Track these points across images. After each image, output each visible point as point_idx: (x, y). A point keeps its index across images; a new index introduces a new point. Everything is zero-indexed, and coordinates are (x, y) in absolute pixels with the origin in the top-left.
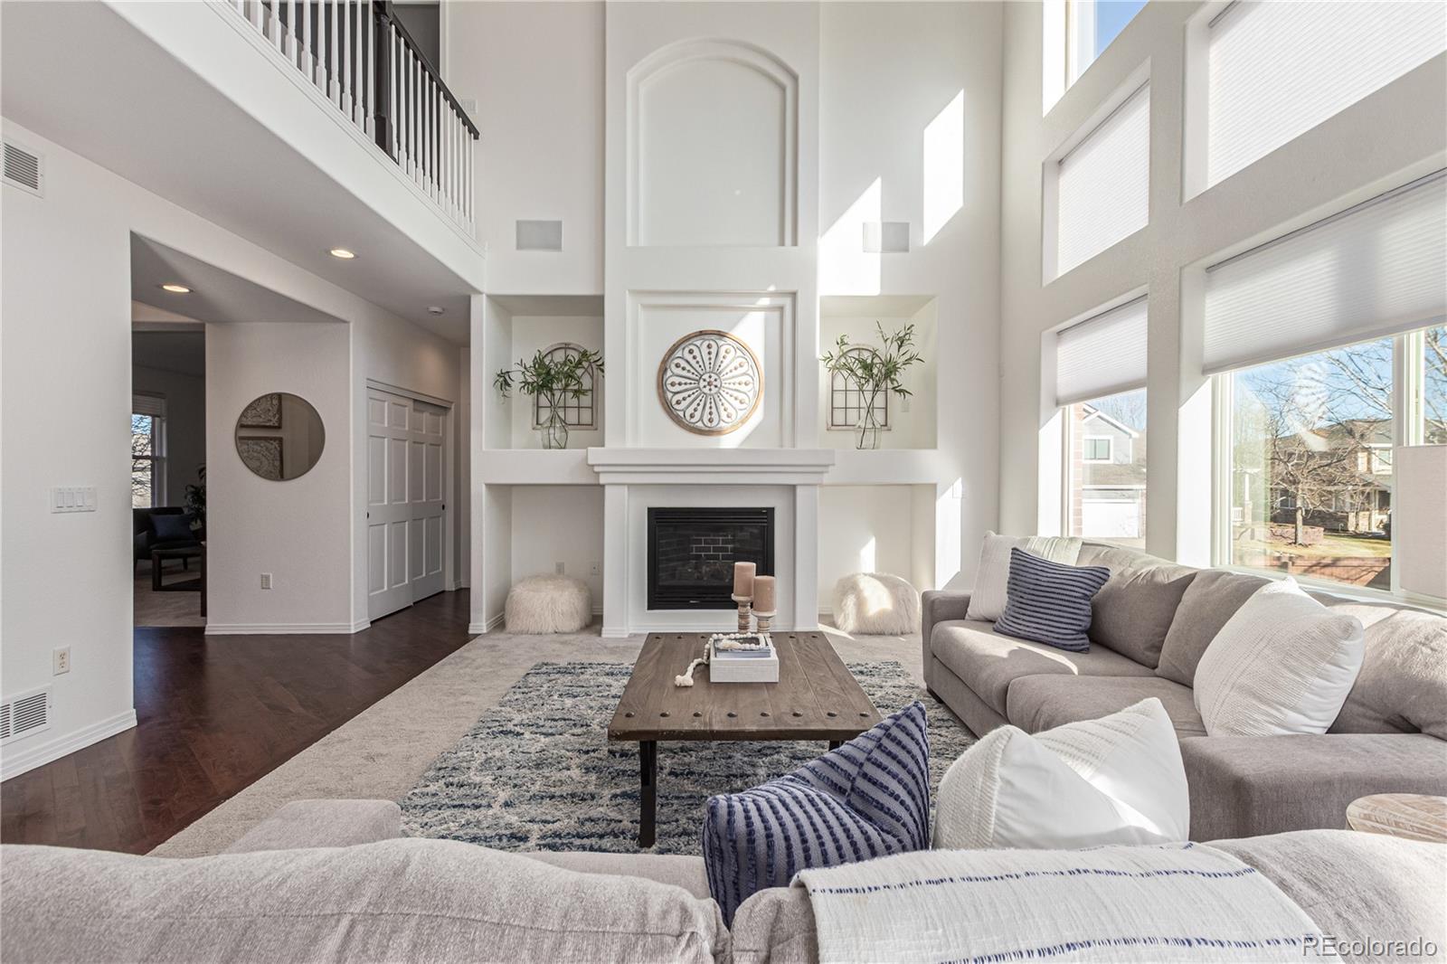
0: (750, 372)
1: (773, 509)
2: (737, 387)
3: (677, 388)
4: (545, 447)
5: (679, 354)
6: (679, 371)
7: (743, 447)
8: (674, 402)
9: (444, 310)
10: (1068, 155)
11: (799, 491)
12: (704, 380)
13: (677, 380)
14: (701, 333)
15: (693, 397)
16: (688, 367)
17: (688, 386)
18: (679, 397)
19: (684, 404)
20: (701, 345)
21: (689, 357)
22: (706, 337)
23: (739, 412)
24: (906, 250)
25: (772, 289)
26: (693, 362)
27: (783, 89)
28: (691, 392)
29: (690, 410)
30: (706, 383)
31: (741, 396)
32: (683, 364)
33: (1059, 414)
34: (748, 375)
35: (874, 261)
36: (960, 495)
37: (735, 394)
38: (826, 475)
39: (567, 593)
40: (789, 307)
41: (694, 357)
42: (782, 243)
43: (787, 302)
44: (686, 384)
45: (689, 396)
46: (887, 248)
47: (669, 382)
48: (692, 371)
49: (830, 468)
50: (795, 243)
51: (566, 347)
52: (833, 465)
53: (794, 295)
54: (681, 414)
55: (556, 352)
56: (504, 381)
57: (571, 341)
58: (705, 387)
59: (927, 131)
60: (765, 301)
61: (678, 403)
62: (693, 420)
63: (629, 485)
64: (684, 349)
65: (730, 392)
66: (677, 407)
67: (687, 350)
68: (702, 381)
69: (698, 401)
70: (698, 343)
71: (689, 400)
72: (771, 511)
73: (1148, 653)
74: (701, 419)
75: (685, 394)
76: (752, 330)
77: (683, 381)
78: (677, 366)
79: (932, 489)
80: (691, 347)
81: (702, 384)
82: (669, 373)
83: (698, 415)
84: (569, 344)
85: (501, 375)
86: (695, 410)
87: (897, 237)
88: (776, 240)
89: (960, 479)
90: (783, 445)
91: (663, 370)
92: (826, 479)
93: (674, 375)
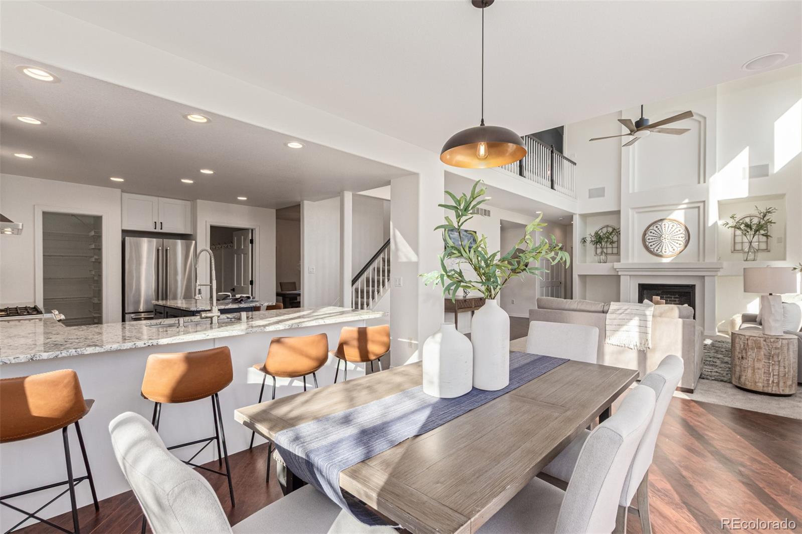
1: (694, 285)
2: (677, 238)
3: (651, 241)
4: (599, 262)
5: (652, 228)
6: (651, 234)
7: (672, 262)
8: (649, 246)
11: (706, 278)
13: (651, 237)
14: (661, 220)
15: (658, 243)
16: (656, 233)
17: (655, 240)
18: (652, 244)
19: (654, 246)
20: (661, 224)
21: (656, 229)
22: (664, 221)
23: (679, 248)
24: (767, 176)
26: (658, 231)
27: (699, 123)
29: (656, 249)
32: (653, 231)
34: (683, 233)
37: (677, 241)
38: (718, 272)
40: (702, 207)
41: (658, 229)
42: (699, 183)
43: (701, 205)
47: (647, 238)
48: (658, 234)
49: (721, 270)
50: (705, 181)
51: (607, 226)
52: (722, 268)
53: (704, 202)
54: (652, 250)
55: (603, 229)
56: (584, 241)
57: (609, 224)
58: (663, 239)
60: (685, 206)
61: (651, 246)
62: (657, 252)
63: (630, 275)
64: (654, 226)
65: (674, 241)
68: (661, 238)
69: (660, 245)
70: (659, 223)
71: (656, 245)
74: (661, 251)
75: (655, 243)
76: (679, 215)
77: (653, 238)
78: (651, 232)
80: (657, 225)
82: (647, 235)
83: (659, 250)
85: (583, 239)
86: (658, 248)
87: (759, 171)
88: (694, 182)
90: (699, 260)
91: (645, 234)
92: (719, 274)
93: (649, 236)
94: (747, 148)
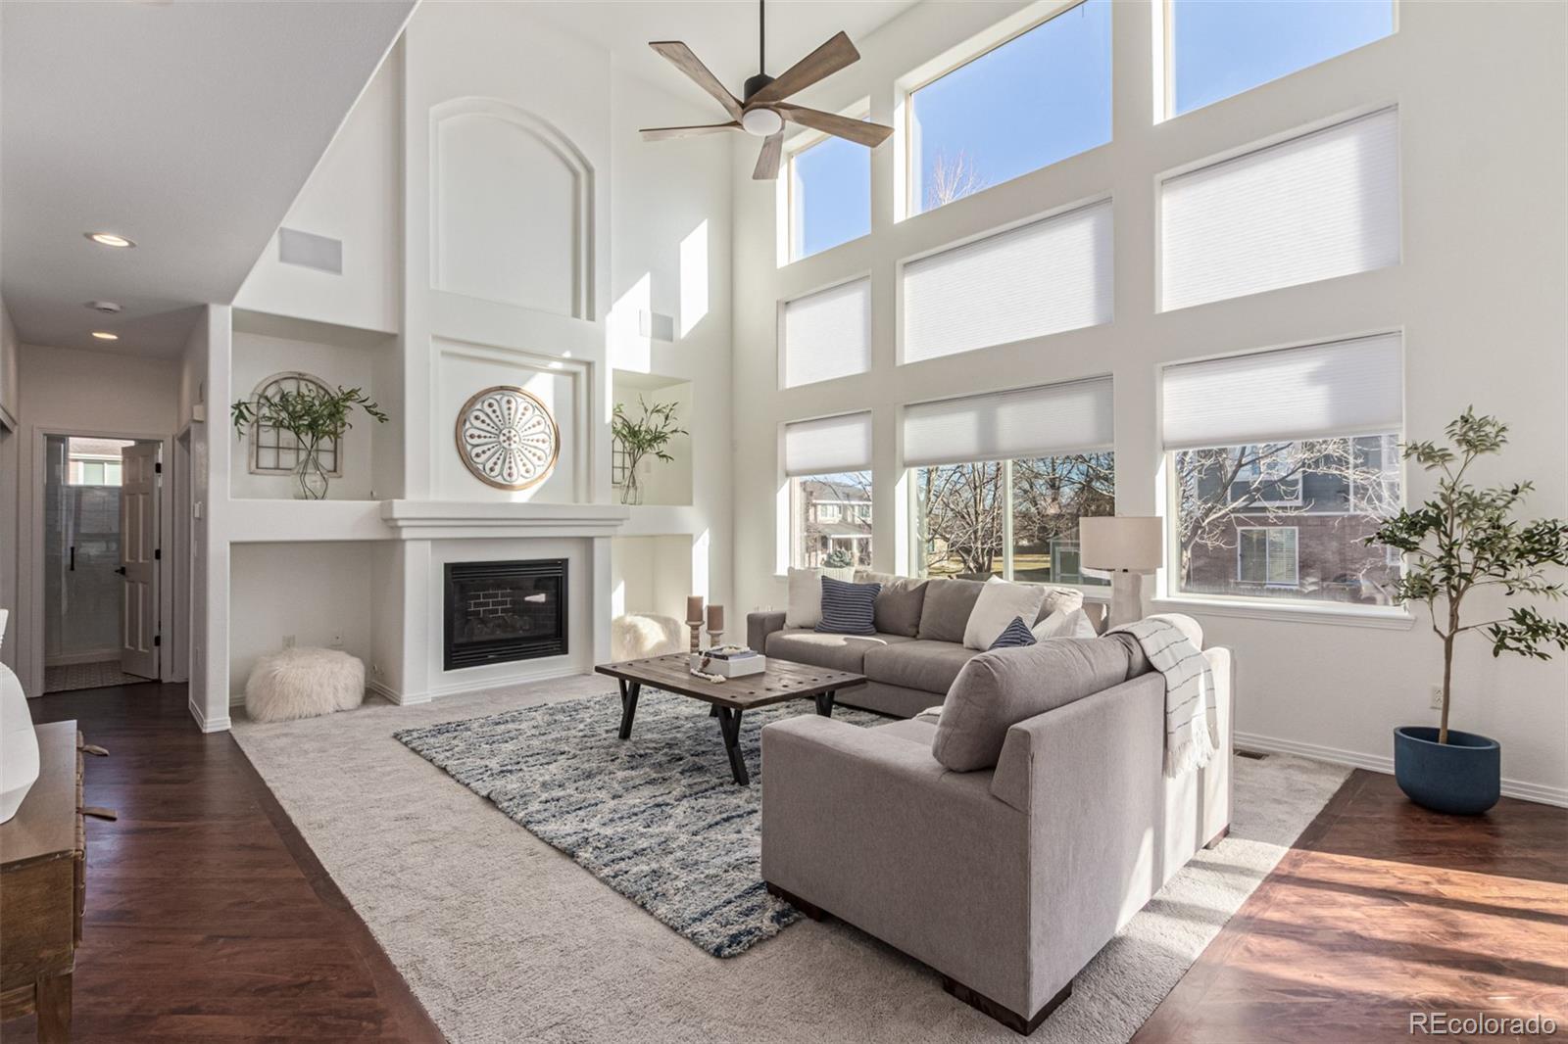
0: (547, 431)
1: (567, 560)
2: (535, 443)
3: (475, 441)
5: (478, 407)
6: (477, 423)
7: (533, 502)
8: (473, 455)
9: (121, 307)
10: (794, 301)
11: (597, 543)
12: (504, 435)
13: (477, 432)
14: (502, 388)
15: (493, 450)
16: (488, 421)
17: (487, 440)
18: (478, 450)
19: (484, 457)
20: (501, 399)
21: (489, 411)
22: (505, 392)
23: (538, 468)
24: (671, 340)
25: (567, 355)
26: (493, 416)
27: (575, 175)
28: (490, 446)
29: (489, 465)
30: (505, 438)
31: (539, 453)
32: (483, 417)
33: (787, 484)
34: (546, 433)
35: (644, 344)
36: (707, 543)
37: (533, 450)
38: (619, 528)
39: (348, 665)
40: (582, 375)
41: (494, 411)
42: (576, 314)
43: (582, 369)
44: (485, 437)
45: (489, 449)
46: (655, 335)
47: (468, 433)
48: (492, 424)
49: (625, 522)
50: (591, 317)
52: (628, 519)
53: (589, 365)
54: (481, 467)
55: (285, 381)
56: (240, 412)
57: (306, 372)
58: (504, 441)
59: (682, 244)
60: (557, 365)
61: (478, 455)
62: (493, 474)
63: (433, 540)
64: (483, 402)
65: (529, 448)
66: (476, 460)
67: (486, 403)
68: (501, 435)
69: (497, 455)
70: (498, 397)
71: (489, 453)
72: (565, 561)
73: (910, 629)
74: (501, 474)
75: (485, 448)
76: (541, 386)
77: (483, 434)
78: (477, 418)
79: (689, 539)
80: (491, 401)
81: (502, 438)
82: (468, 425)
83: (497, 468)
84: (304, 375)
85: (237, 406)
86: (495, 464)
87: (664, 327)
88: (569, 310)
89: (707, 530)
90: (576, 500)
91: (461, 421)
92: (621, 530)
93: (473, 427)
94: (648, 275)
